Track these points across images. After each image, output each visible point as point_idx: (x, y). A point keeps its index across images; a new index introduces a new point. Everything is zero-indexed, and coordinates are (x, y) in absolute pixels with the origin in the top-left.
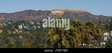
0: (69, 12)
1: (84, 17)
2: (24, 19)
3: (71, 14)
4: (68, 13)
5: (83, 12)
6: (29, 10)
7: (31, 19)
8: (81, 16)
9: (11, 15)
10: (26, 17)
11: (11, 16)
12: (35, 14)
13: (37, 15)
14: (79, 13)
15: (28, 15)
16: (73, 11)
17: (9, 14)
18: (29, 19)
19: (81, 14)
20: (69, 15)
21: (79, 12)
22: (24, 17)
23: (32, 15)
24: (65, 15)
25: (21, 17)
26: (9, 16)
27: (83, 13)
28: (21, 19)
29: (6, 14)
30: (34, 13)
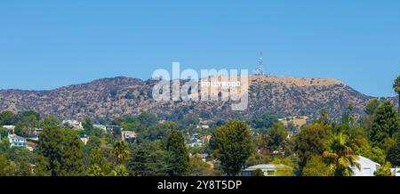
0: (269, 86)
1: (331, 104)
2: (94, 112)
3: (276, 93)
4: (267, 87)
5: (326, 85)
6: (116, 79)
7: (118, 112)
8: (317, 99)
9: (45, 97)
10: (100, 105)
11: (45, 100)
12: (136, 93)
13: (142, 98)
14: (309, 89)
15: (109, 99)
16: (285, 82)
17: (38, 95)
18: (111, 111)
19: (318, 91)
20: (271, 97)
21: (308, 84)
22: (91, 106)
23: (126, 97)
24: (255, 95)
25: (82, 106)
26: (39, 102)
27: (324, 89)
28: (79, 111)
29: (27, 92)
30: (132, 90)
